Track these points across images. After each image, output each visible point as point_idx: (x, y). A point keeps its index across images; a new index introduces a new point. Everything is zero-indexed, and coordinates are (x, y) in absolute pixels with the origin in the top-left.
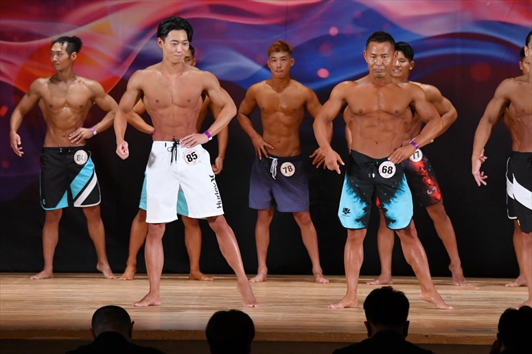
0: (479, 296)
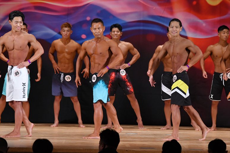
0: (150, 134)
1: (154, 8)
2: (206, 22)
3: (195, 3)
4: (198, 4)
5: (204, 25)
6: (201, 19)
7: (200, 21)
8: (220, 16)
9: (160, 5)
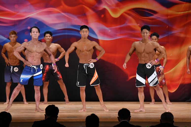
1: (75, 20)
2: (111, 29)
3: (103, 16)
4: (105, 16)
5: (110, 31)
6: (107, 27)
7: (107, 28)
8: (120, 24)
9: (79, 17)
